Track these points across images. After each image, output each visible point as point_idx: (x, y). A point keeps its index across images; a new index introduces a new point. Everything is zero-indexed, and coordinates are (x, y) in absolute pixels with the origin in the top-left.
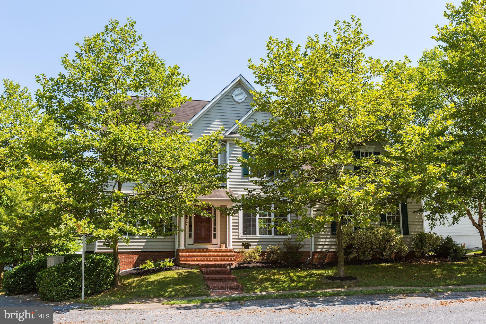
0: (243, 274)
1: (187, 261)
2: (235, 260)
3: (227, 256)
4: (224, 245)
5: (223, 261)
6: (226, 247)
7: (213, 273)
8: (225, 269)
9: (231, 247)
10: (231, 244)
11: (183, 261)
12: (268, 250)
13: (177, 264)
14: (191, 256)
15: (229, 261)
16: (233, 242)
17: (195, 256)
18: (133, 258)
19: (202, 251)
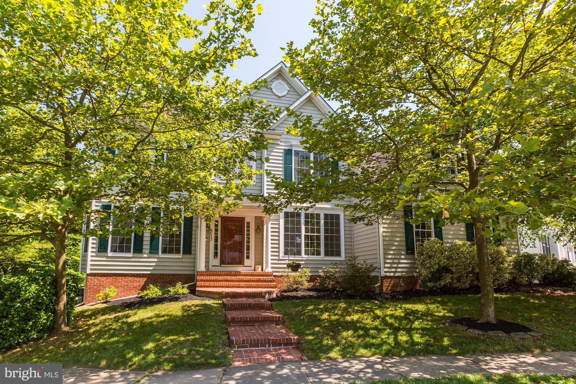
0: (293, 311)
1: (207, 287)
2: (275, 287)
3: (265, 281)
4: (260, 267)
5: (259, 287)
6: (262, 270)
7: (243, 307)
8: (262, 300)
9: (269, 270)
10: (270, 266)
11: (201, 287)
12: (322, 274)
13: (193, 291)
14: (214, 281)
15: (267, 287)
16: (272, 264)
17: (219, 281)
18: (139, 282)
19: (230, 274)
